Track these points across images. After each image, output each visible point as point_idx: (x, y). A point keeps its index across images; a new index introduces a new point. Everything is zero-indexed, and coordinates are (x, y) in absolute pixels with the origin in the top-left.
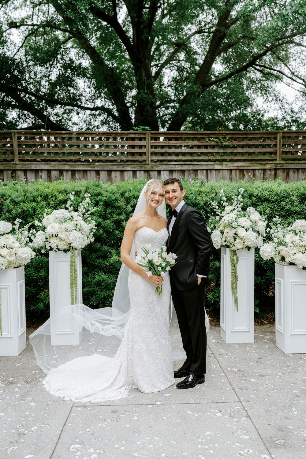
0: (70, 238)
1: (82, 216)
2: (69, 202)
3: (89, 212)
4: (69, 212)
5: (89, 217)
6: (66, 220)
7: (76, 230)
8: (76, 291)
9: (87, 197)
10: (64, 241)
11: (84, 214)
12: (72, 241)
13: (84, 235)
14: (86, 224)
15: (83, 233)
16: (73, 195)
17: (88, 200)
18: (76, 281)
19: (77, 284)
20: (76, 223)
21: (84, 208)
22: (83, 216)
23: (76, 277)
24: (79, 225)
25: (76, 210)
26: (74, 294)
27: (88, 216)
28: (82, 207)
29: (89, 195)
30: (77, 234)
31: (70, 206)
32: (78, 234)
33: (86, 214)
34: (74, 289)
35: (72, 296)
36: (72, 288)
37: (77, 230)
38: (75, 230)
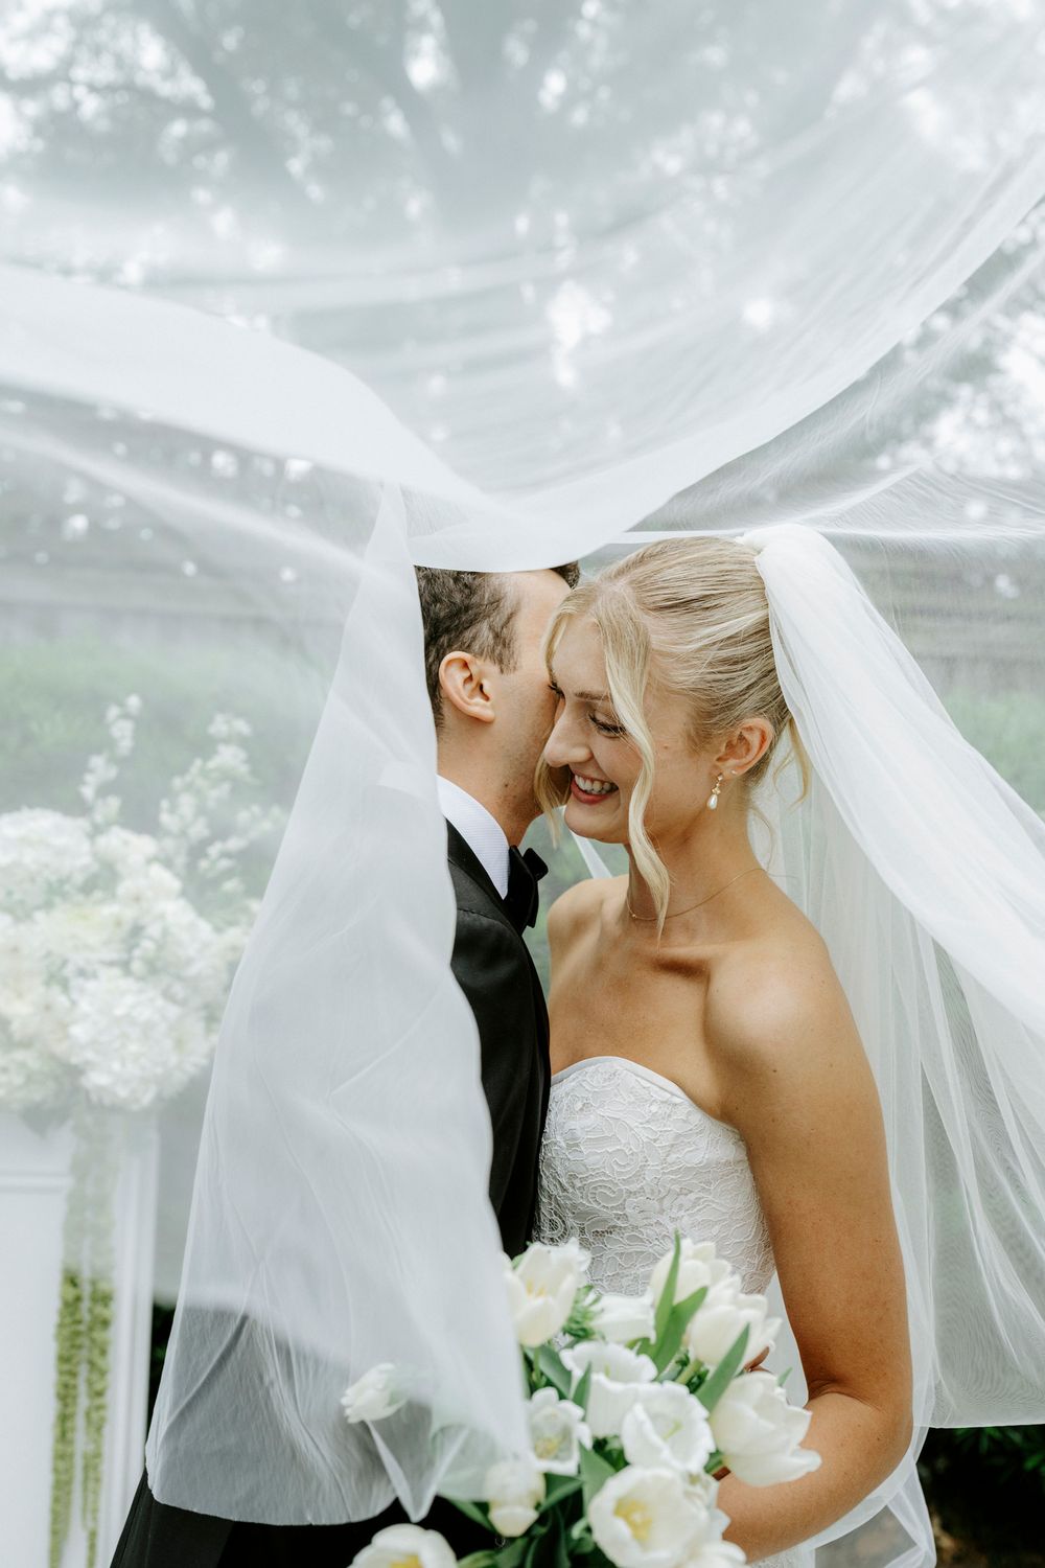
0: (78, 1031)
1: (181, 861)
2: (97, 762)
3: (234, 844)
4: (97, 831)
5: (228, 874)
6: (56, 892)
7: (125, 966)
8: (97, 1427)
9: (227, 741)
10: (26, 1044)
11: (198, 851)
12: (90, 1055)
13: (182, 1003)
14: (205, 928)
15: (179, 990)
16: (126, 716)
17: (229, 757)
18: (103, 1352)
19: (103, 1373)
20: (129, 914)
21: (201, 811)
22: (191, 866)
23: (105, 1323)
24: (154, 930)
25: (140, 818)
26: (81, 1443)
27: (225, 863)
28: (187, 803)
29: (242, 727)
30: (129, 1000)
31: (104, 791)
32: (136, 1001)
33: (214, 850)
34: (83, 1402)
35: (62, 1456)
36: (66, 1395)
37: (137, 966)
38: (116, 971)
